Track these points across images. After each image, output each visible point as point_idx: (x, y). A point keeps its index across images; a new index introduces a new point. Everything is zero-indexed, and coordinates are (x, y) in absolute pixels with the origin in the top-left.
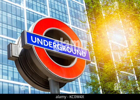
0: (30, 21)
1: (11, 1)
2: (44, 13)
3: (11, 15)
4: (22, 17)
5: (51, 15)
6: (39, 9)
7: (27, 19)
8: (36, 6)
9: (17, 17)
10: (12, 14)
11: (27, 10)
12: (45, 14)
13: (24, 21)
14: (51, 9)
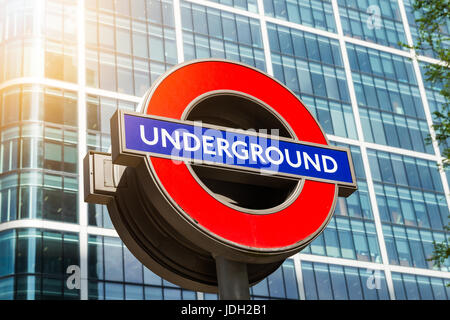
0: (281, 55)
1: (219, 2)
2: (325, 25)
3: (221, 44)
4: (255, 45)
5: (347, 29)
6: (306, 15)
7: (272, 52)
8: (295, 9)
9: (241, 49)
10: (224, 41)
11: (268, 23)
12: (327, 29)
13: (264, 57)
14: (345, 11)
